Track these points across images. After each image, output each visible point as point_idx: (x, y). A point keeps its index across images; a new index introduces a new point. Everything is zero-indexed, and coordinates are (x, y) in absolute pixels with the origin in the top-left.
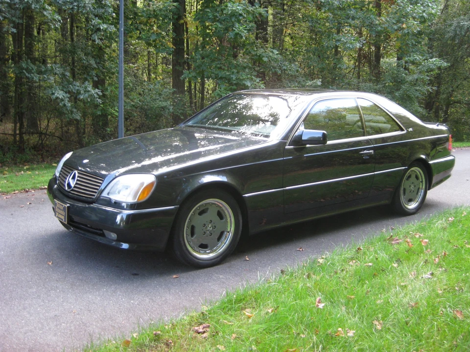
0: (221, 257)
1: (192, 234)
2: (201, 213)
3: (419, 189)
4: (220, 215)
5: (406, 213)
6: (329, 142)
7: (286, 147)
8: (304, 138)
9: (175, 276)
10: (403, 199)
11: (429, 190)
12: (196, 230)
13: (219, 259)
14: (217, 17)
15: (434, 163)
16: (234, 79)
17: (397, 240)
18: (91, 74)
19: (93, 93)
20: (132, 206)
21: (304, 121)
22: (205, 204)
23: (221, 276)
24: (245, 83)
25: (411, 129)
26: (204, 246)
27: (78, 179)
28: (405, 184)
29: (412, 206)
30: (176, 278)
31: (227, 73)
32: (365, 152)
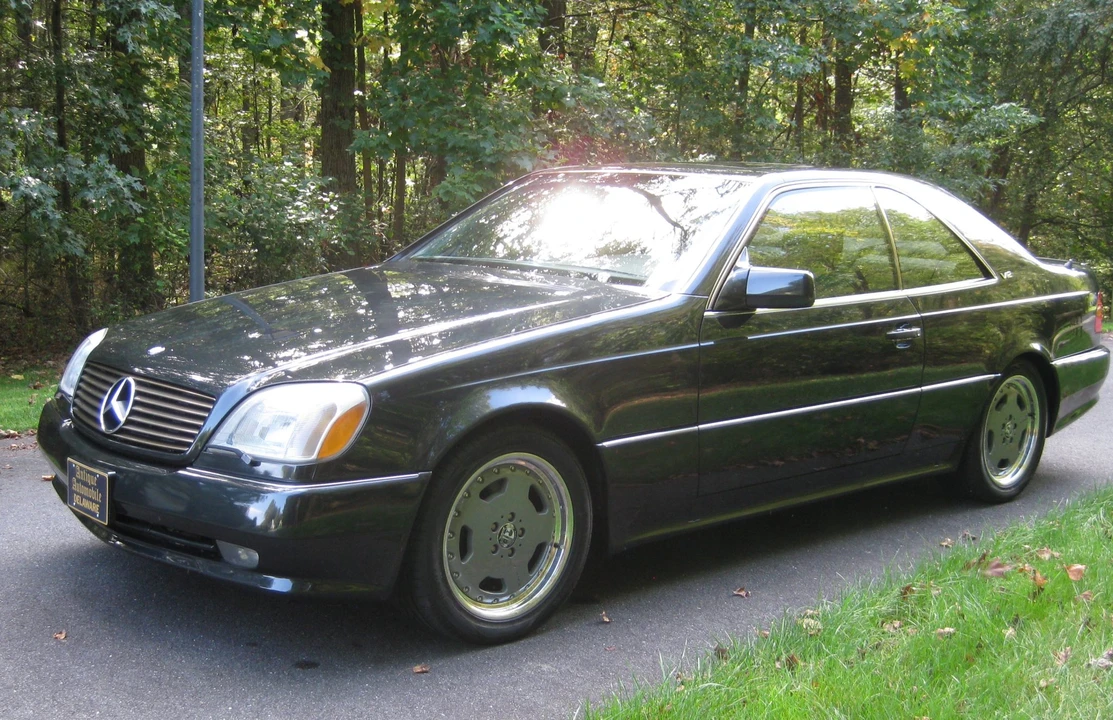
0: (537, 614)
1: (464, 550)
2: (485, 494)
3: (1024, 432)
4: (537, 499)
5: (991, 498)
6: (819, 303)
7: (706, 314)
8: (751, 290)
9: (418, 669)
10: (986, 459)
11: (1048, 436)
12: (475, 540)
13: (532, 619)
15: (1065, 366)
16: (488, 151)
17: (998, 566)
18: (111, 134)
19: (121, 184)
20: (303, 474)
21: (748, 243)
22: (499, 467)
23: (545, 667)
24: (519, 162)
25: (1008, 275)
26: (493, 586)
27: (137, 398)
28: (993, 420)
29: (1007, 479)
30: (423, 672)
31: (470, 137)
32: (900, 331)
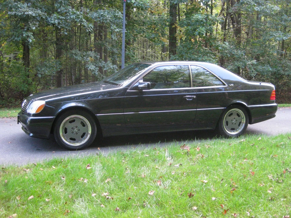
1: (66, 132)
3: (240, 123)
7: (127, 91)
9: (54, 152)
10: (225, 128)
12: (68, 130)
14: (190, 23)
15: (253, 107)
17: (187, 147)
20: (34, 115)
21: (143, 77)
22: (73, 117)
25: (232, 85)
26: (73, 140)
28: (227, 118)
29: (235, 133)
32: (188, 96)
